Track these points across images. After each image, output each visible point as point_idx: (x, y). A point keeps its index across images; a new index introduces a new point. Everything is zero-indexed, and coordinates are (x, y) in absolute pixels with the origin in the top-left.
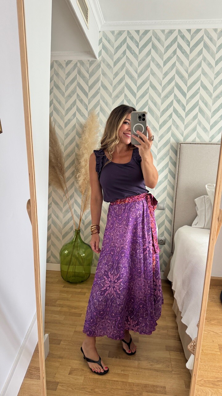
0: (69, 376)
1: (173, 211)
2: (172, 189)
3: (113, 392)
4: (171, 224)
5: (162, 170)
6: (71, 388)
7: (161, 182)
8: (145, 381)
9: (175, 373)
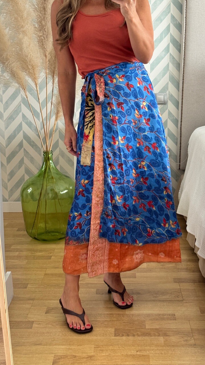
0: (46, 315)
1: (179, 104)
2: (176, 69)
3: (106, 323)
4: (177, 126)
5: (161, 39)
6: (51, 325)
7: (159, 60)
8: (147, 312)
9: (187, 301)
